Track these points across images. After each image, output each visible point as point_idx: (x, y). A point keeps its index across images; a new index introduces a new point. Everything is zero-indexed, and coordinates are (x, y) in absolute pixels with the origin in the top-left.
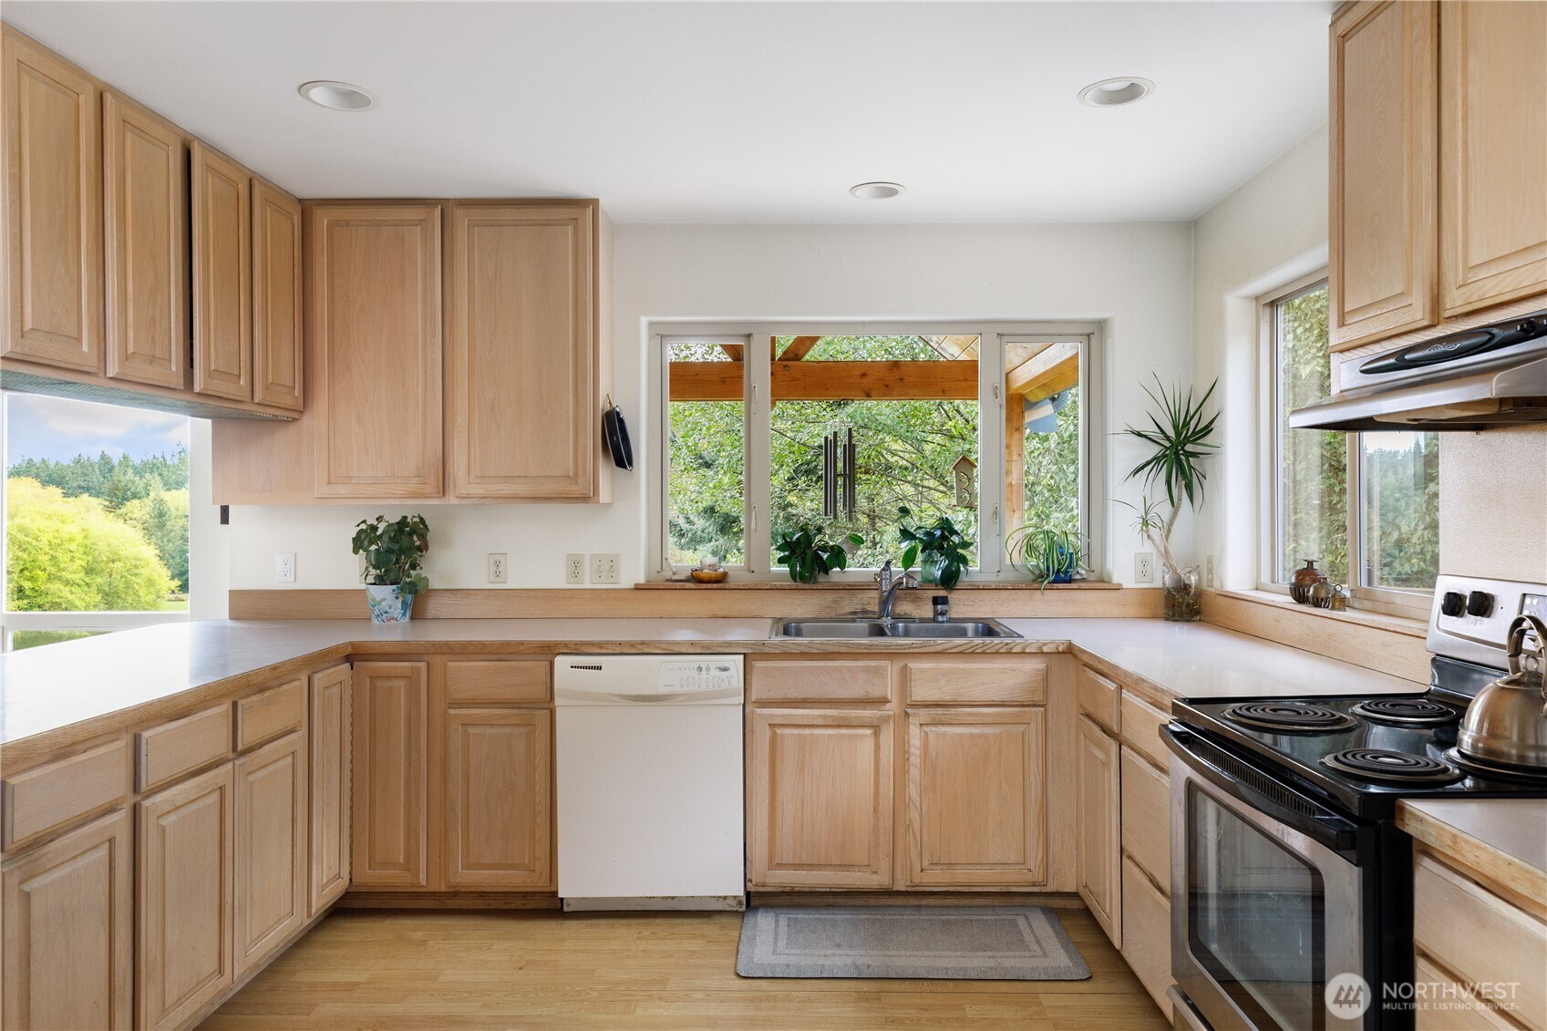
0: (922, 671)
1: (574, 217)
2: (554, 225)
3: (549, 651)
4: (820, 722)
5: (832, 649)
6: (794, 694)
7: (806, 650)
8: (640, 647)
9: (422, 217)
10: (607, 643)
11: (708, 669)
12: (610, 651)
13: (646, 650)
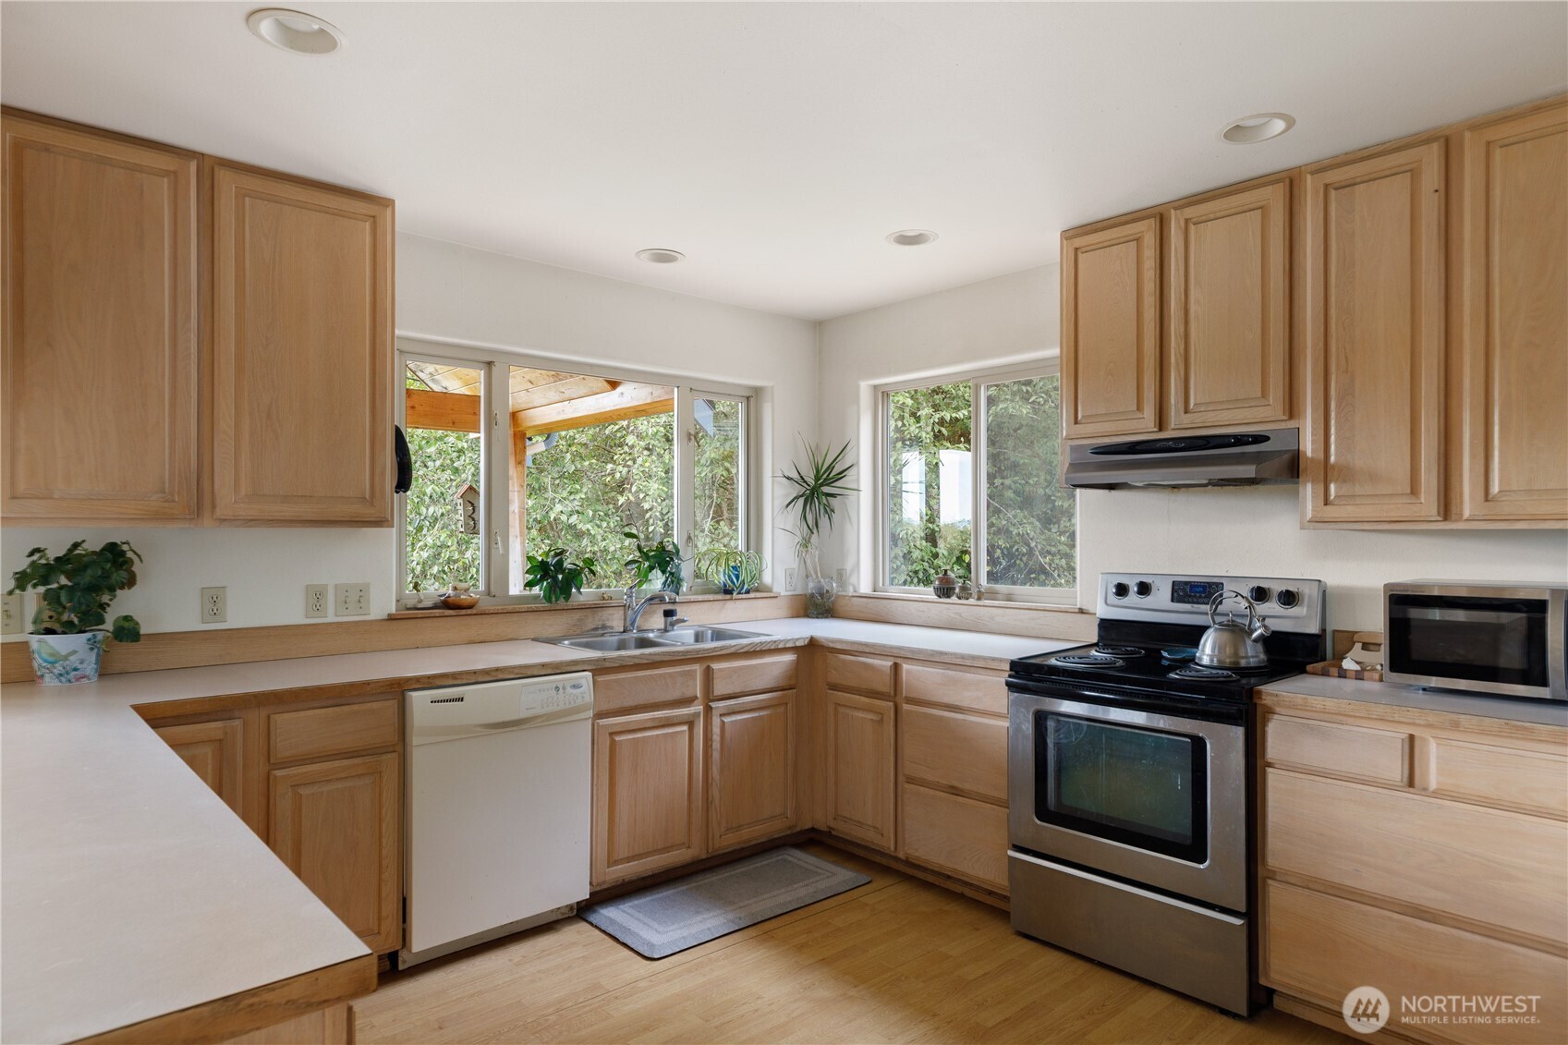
0: (720, 670)
1: (373, 214)
2: (350, 218)
3: (398, 689)
4: (650, 724)
5: (658, 659)
6: (629, 703)
7: (637, 661)
8: (494, 674)
9: (172, 168)
10: (461, 673)
11: (564, 688)
12: (464, 682)
13: (501, 676)
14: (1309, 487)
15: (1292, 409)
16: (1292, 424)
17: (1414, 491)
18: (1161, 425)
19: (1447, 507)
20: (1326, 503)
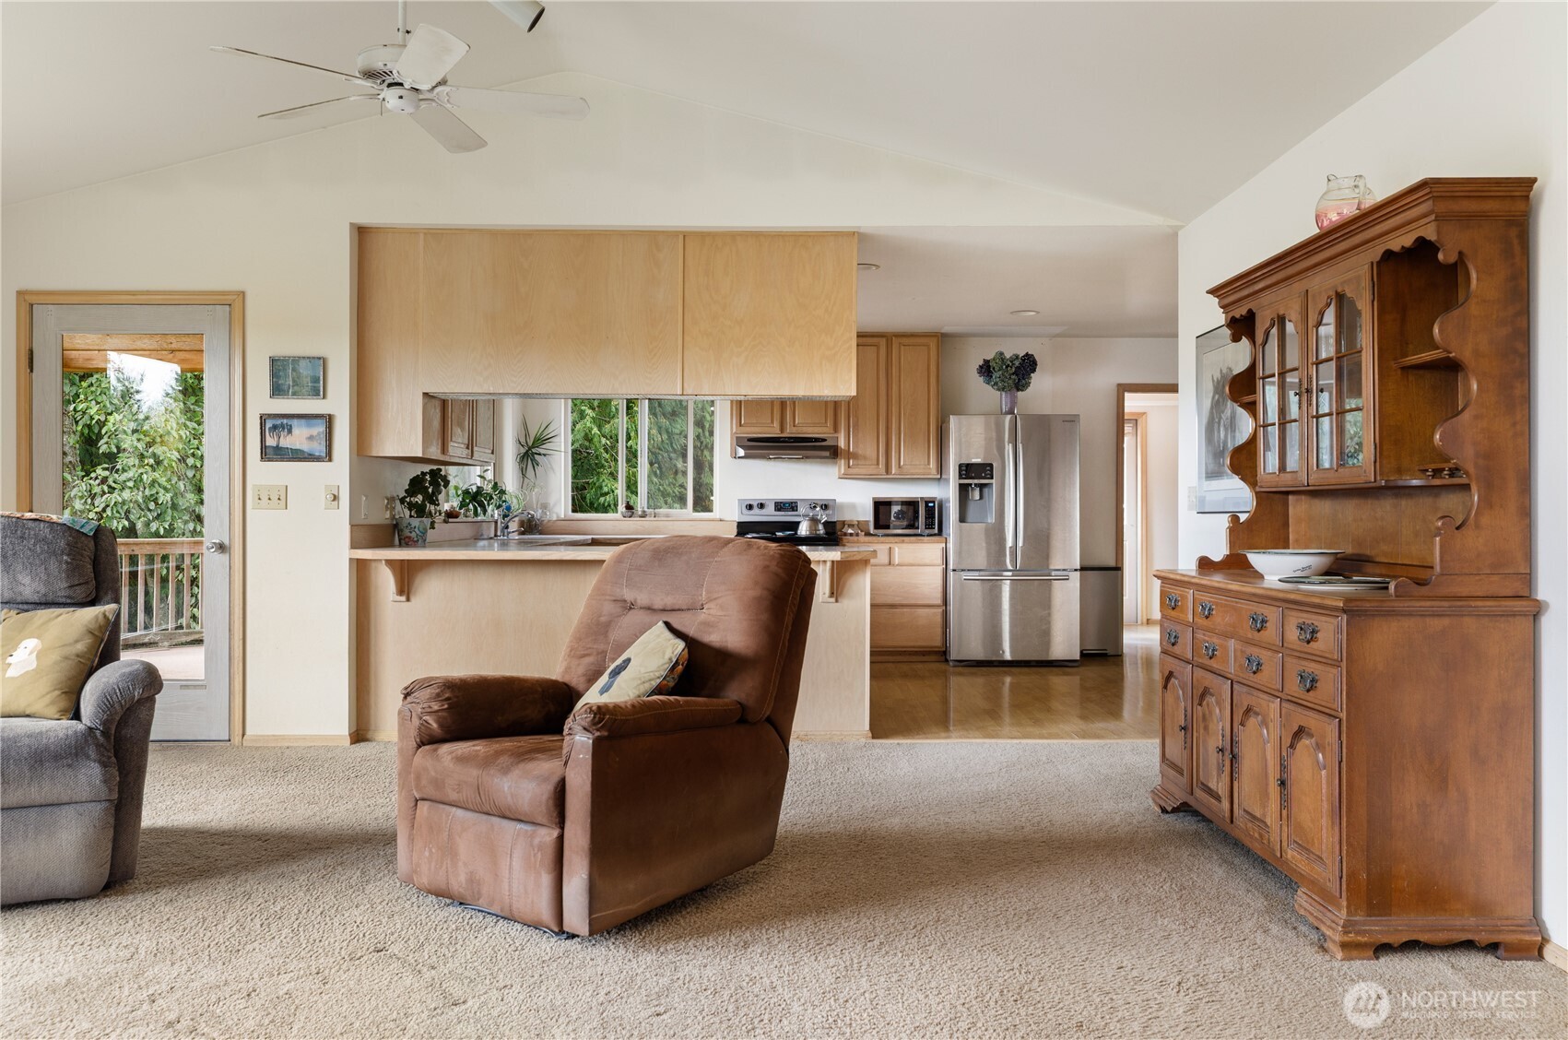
14: (843, 461)
15: (836, 429)
16: (836, 435)
17: (878, 464)
18: (782, 430)
19: (888, 470)
20: (849, 467)
